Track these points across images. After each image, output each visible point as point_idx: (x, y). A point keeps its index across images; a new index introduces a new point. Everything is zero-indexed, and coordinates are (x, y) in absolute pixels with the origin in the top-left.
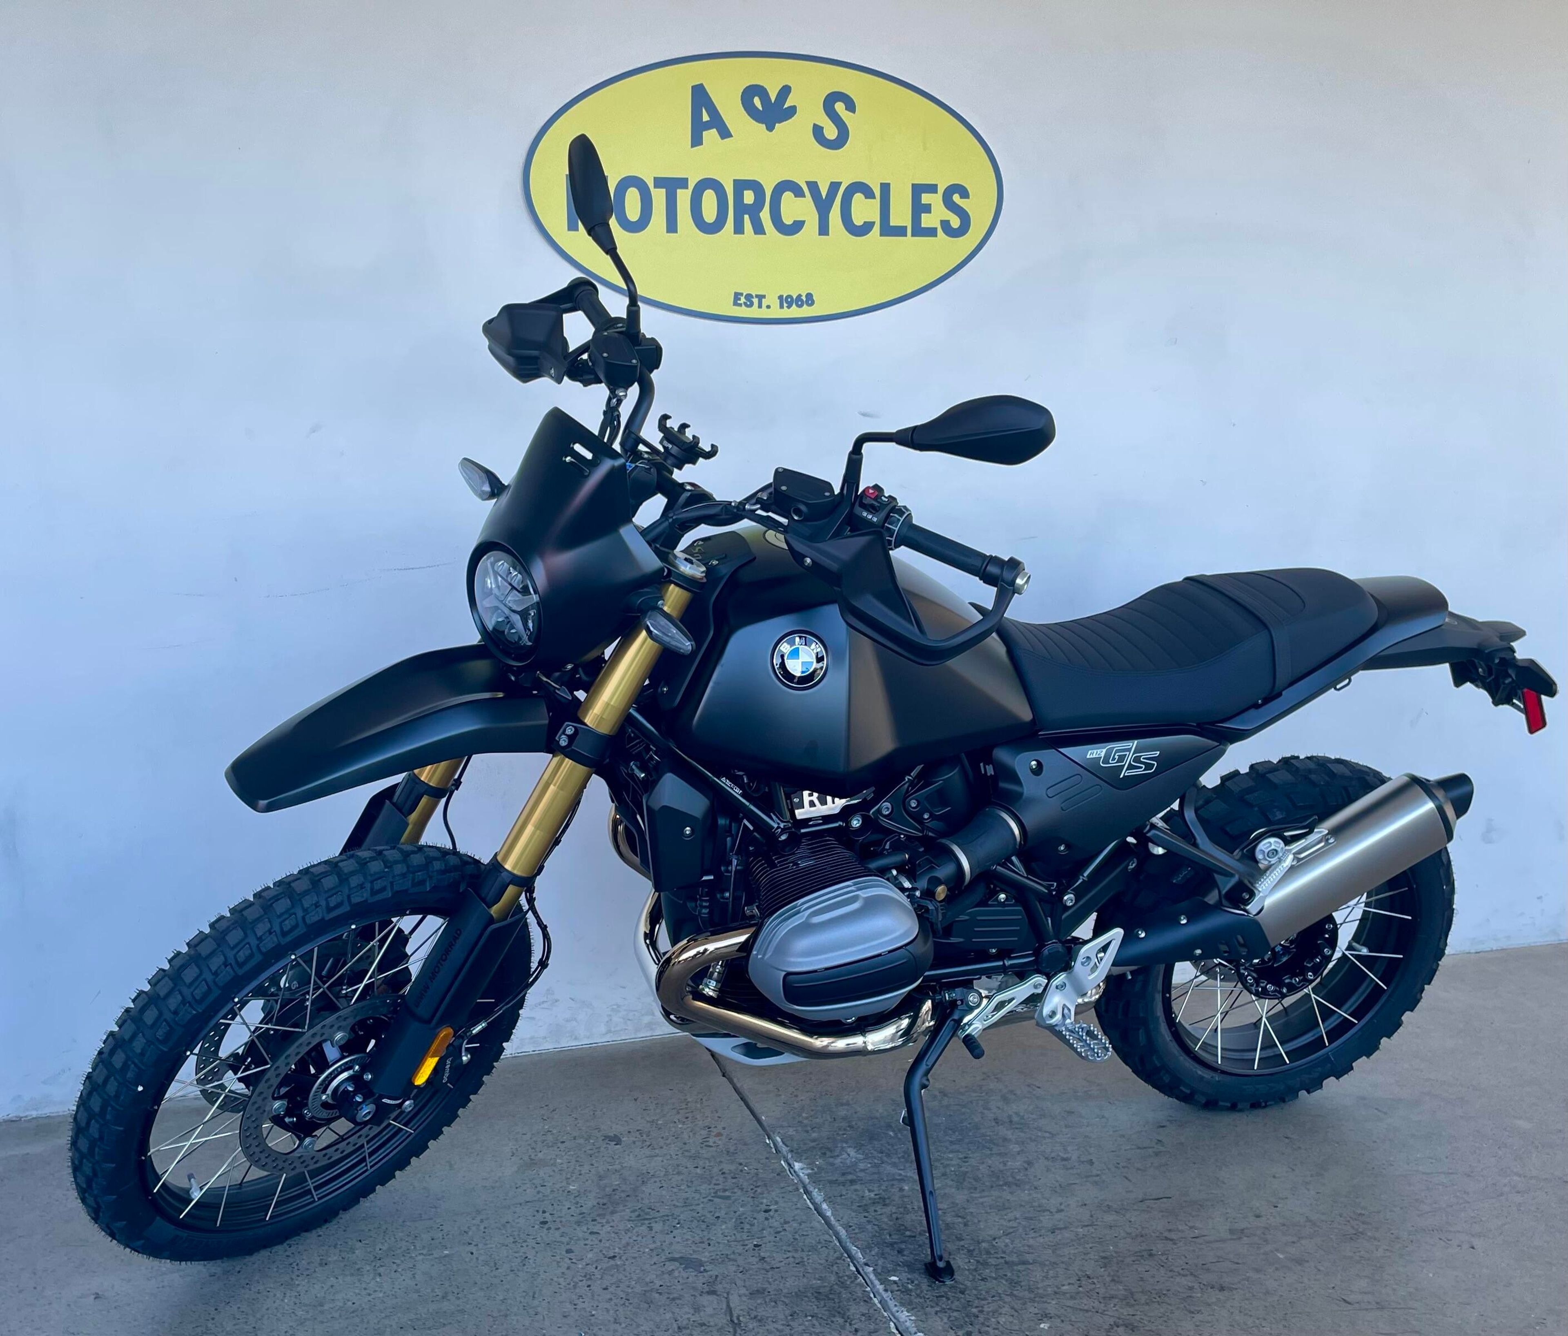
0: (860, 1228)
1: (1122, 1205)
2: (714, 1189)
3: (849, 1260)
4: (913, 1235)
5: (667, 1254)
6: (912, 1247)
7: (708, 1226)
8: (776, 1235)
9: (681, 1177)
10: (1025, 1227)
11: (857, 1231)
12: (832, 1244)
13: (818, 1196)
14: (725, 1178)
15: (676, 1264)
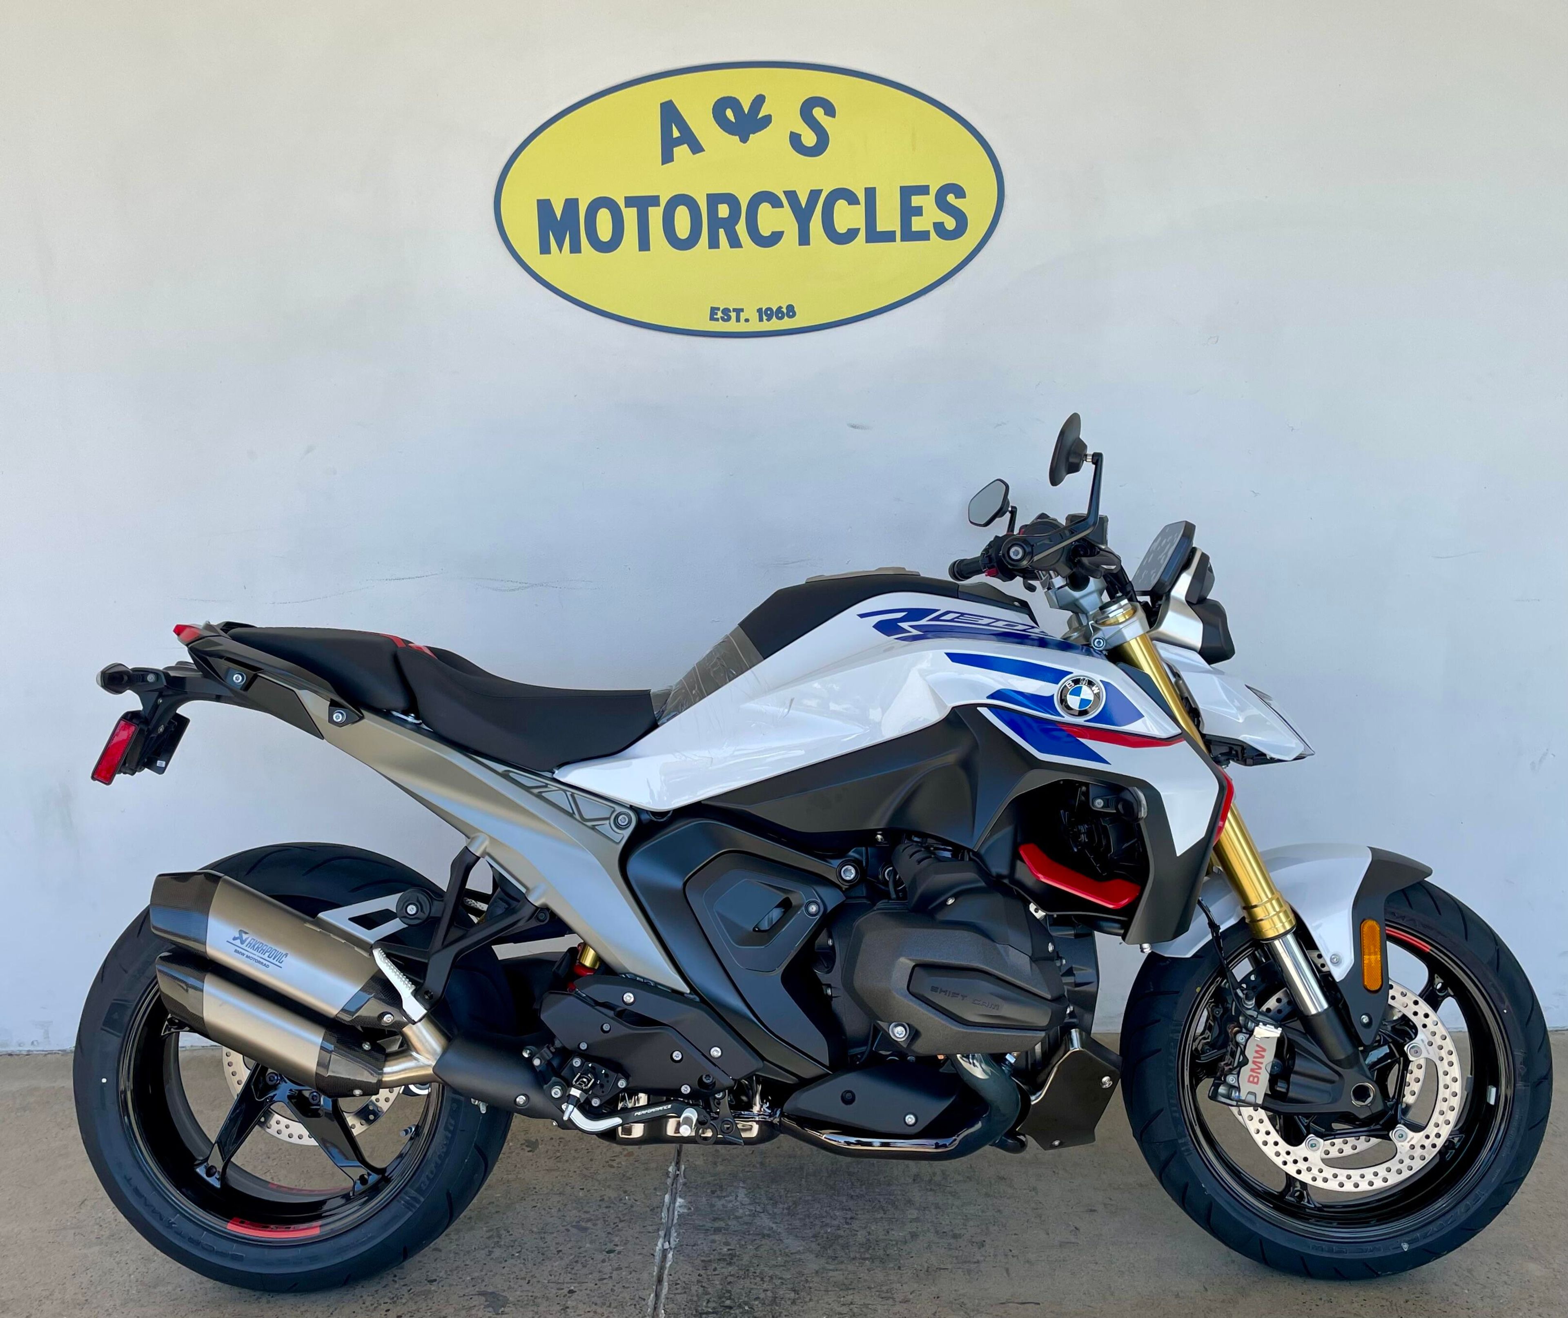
0: (685, 1288)
2: (580, 1217)
5: (484, 1287)
7: (543, 1260)
8: (598, 1283)
9: (560, 1199)
11: (680, 1292)
13: (673, 1242)
14: (599, 1206)
15: (484, 1298)
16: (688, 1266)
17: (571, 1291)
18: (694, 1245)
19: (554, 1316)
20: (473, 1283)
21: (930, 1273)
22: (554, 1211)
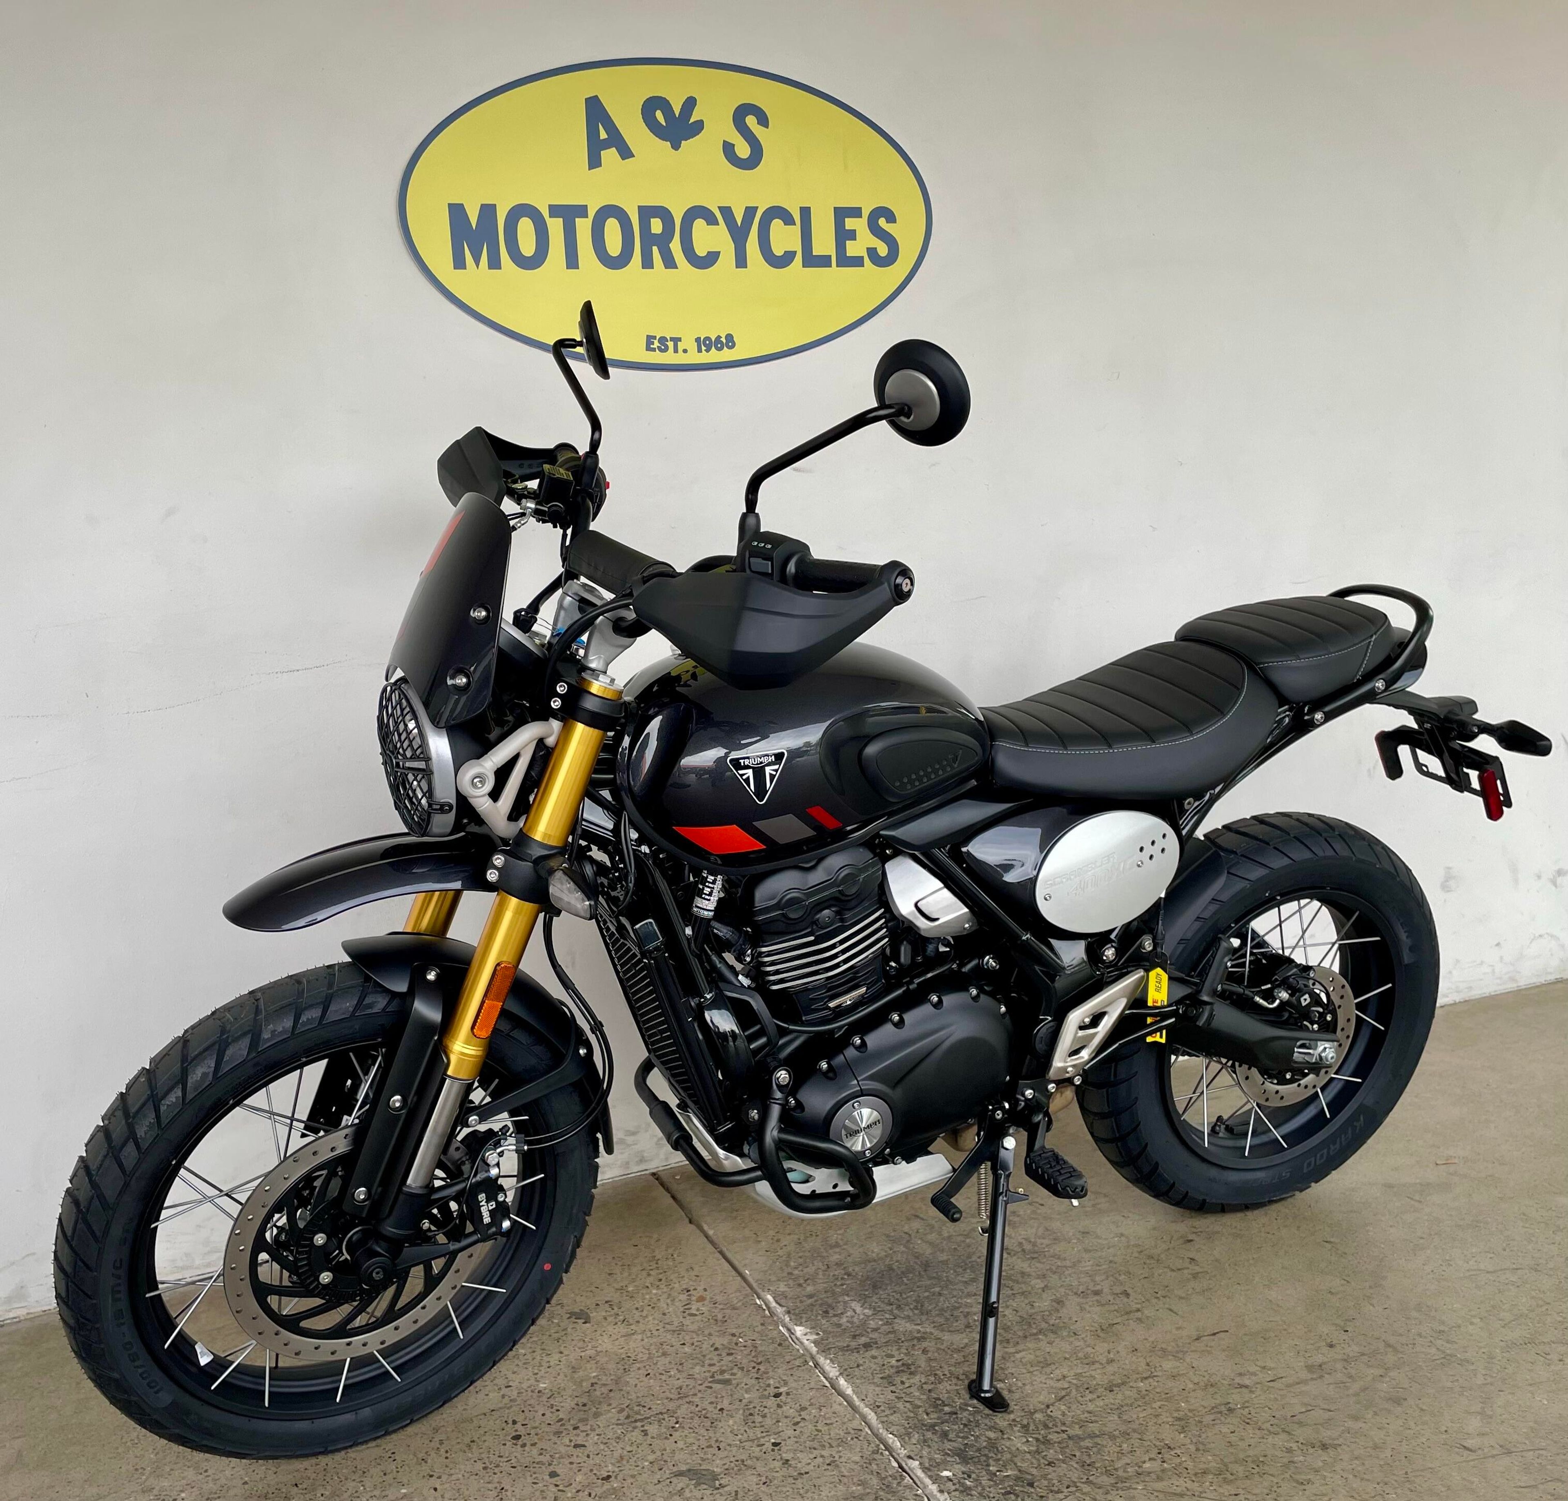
0: (890, 1408)
1: (1178, 1346)
2: (709, 1371)
3: (887, 1453)
4: (953, 1410)
5: (671, 1467)
6: (956, 1427)
7: (712, 1423)
8: (795, 1428)
9: (666, 1360)
10: (1077, 1387)
11: (887, 1412)
12: (863, 1434)
13: (833, 1372)
14: (718, 1354)
15: (684, 1478)
16: (872, 1387)
17: (775, 1444)
18: (858, 1366)
19: (781, 1473)
20: (656, 1466)
22: (674, 1372)
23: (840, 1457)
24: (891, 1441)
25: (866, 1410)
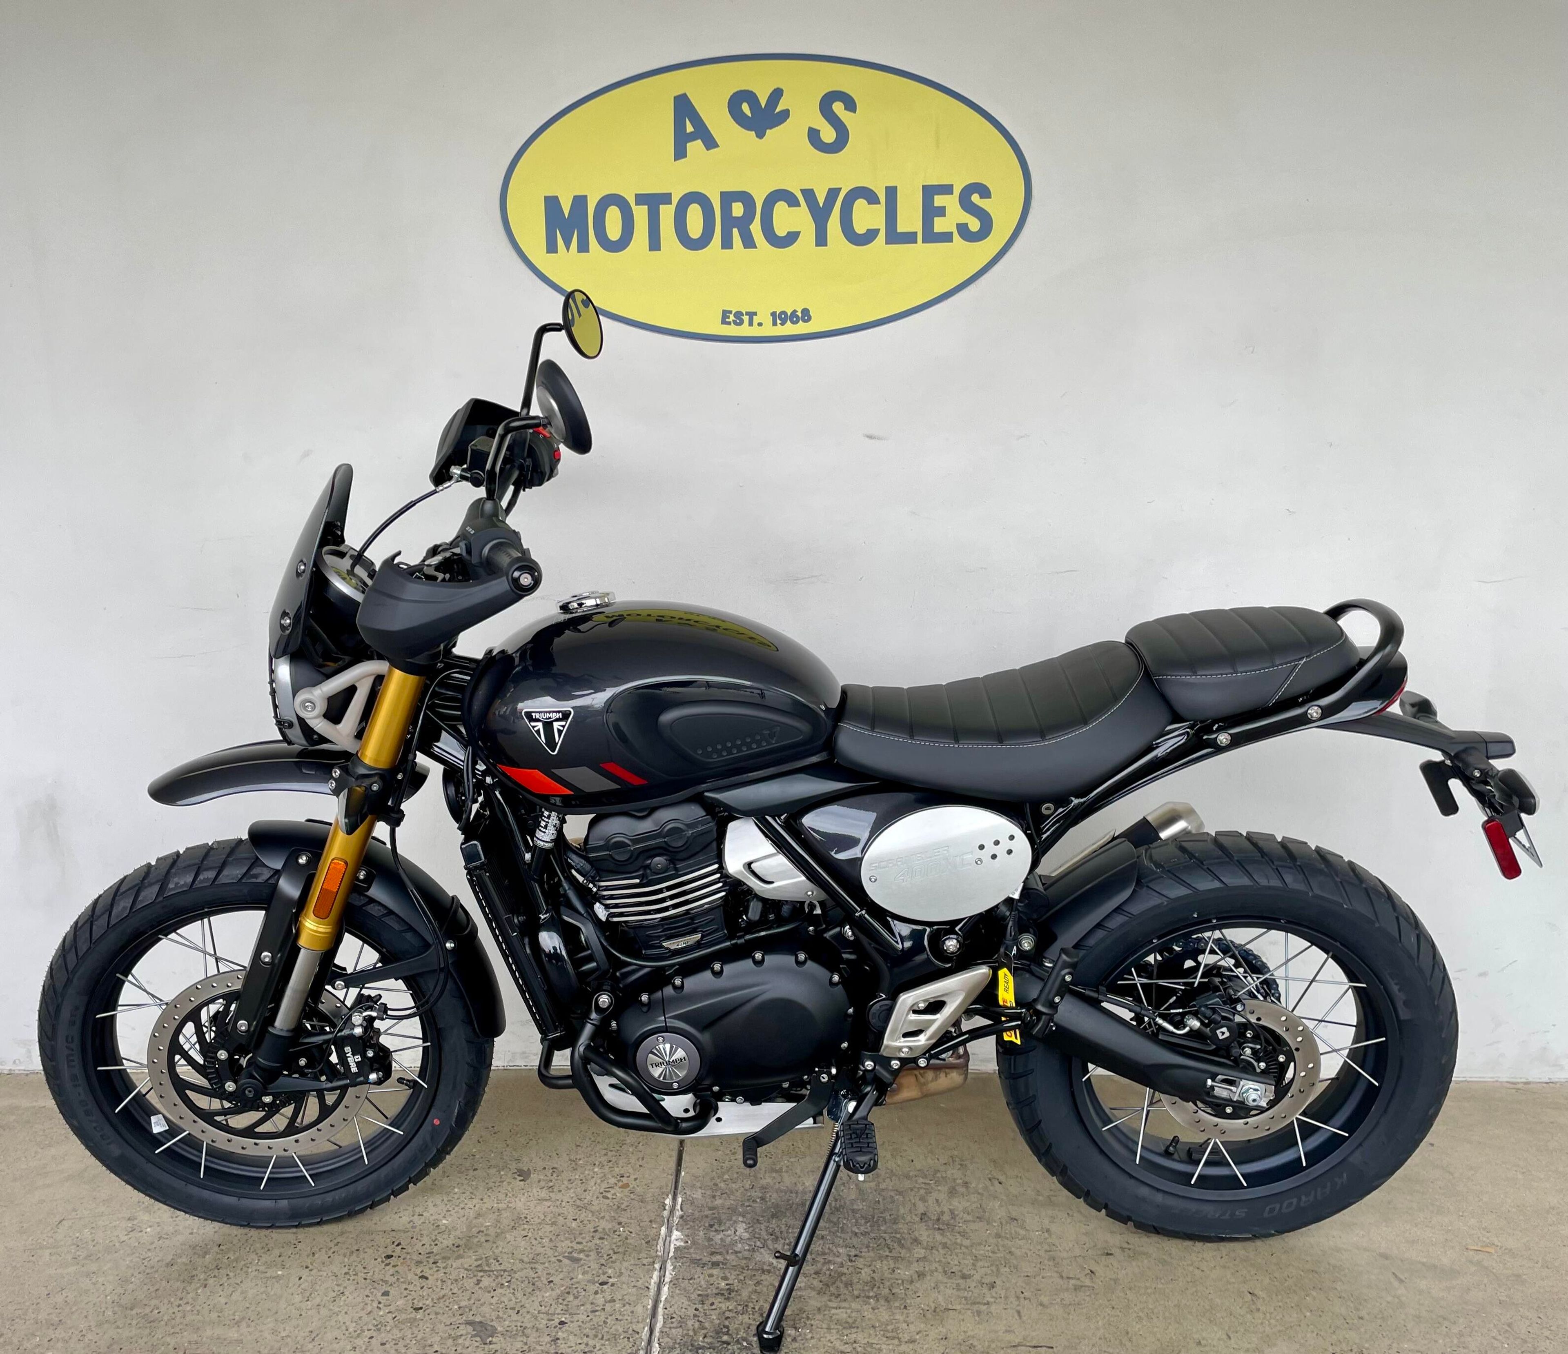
0: (681, 1322)
2: (573, 1247)
5: (471, 1316)
7: (534, 1290)
8: (590, 1315)
9: (550, 1230)
11: (676, 1325)
13: (668, 1278)
14: (593, 1237)
15: (470, 1329)
16: (684, 1300)
17: (562, 1323)
18: (691, 1279)
19: (542, 1348)
20: (460, 1312)
21: (938, 1313)
22: (546, 1241)
23: (600, 1349)
24: (654, 1349)
25: (660, 1318)
